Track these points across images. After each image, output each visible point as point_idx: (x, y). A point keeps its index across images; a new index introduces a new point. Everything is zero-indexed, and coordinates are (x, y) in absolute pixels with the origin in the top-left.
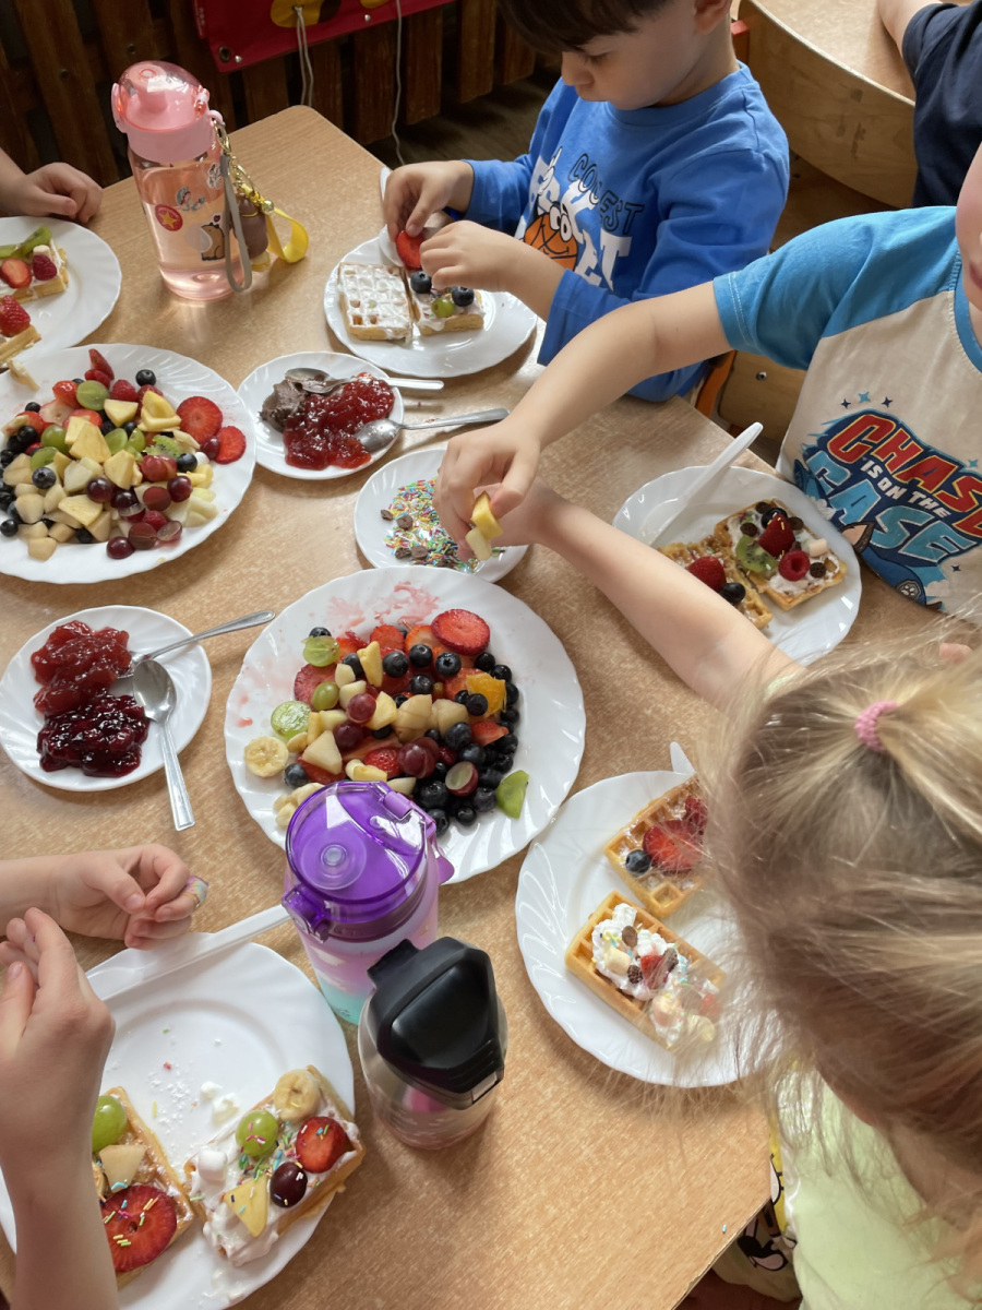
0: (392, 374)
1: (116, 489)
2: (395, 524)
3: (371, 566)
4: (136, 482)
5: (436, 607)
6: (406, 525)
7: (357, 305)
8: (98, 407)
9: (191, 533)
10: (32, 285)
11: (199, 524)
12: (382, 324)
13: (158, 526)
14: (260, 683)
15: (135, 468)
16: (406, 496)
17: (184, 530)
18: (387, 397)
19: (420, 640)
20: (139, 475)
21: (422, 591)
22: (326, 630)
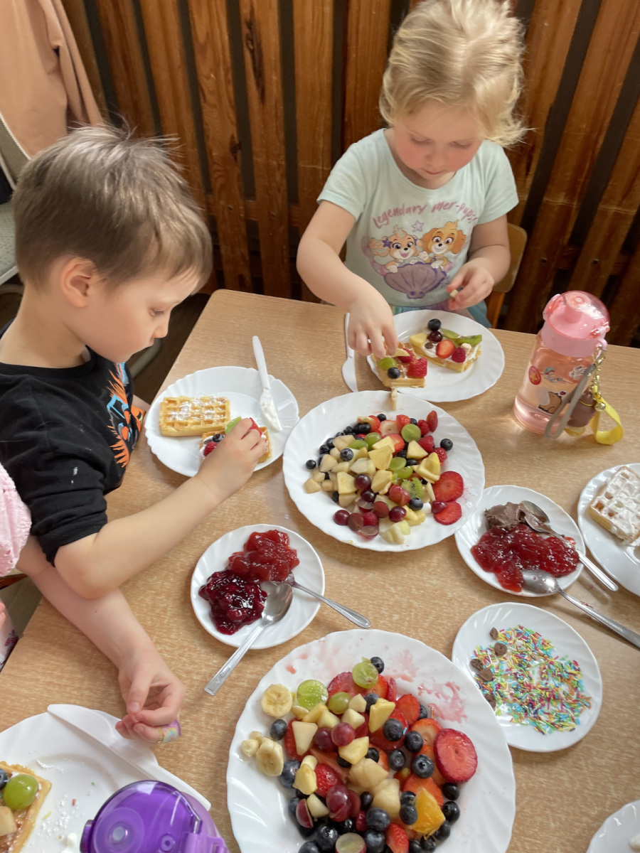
0: (589, 555)
1: (368, 487)
2: (493, 644)
3: (450, 658)
4: (380, 493)
5: (459, 721)
6: (500, 651)
7: (609, 497)
8: (407, 440)
9: (380, 541)
10: (447, 359)
11: (388, 541)
12: (613, 520)
13: (367, 523)
14: (321, 656)
15: (389, 485)
16: (519, 634)
17: (378, 536)
18: (570, 566)
19: (424, 732)
20: (386, 490)
21: (461, 702)
22: (383, 665)
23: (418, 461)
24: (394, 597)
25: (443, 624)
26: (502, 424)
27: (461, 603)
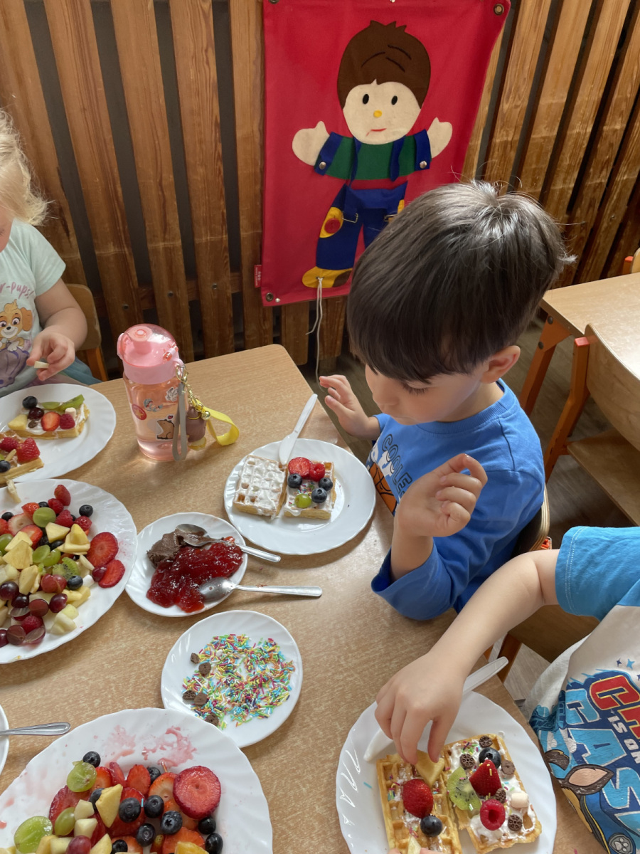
1: (16, 592)
2: (197, 668)
4: (32, 592)
6: (205, 671)
7: (246, 486)
9: (51, 639)
10: (57, 430)
11: (58, 635)
12: (256, 504)
15: (38, 578)
17: (47, 636)
21: (186, 739)
23: (62, 540)
24: (88, 684)
25: (147, 679)
26: (134, 467)
27: (156, 650)
